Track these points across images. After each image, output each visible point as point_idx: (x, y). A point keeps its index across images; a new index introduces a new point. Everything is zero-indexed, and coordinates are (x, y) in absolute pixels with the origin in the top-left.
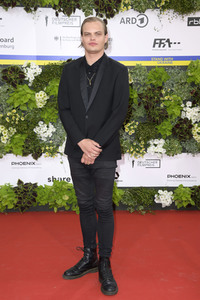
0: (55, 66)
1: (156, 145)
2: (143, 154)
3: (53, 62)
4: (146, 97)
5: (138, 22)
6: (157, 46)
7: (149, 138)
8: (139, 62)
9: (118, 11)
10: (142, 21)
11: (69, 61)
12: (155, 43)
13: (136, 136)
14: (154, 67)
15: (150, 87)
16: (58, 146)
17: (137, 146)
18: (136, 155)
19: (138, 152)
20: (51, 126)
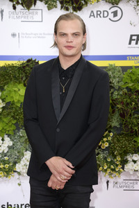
0: (12, 67)
1: (135, 162)
2: (119, 172)
3: (10, 62)
4: (122, 103)
5: (111, 16)
6: (133, 42)
7: (126, 153)
8: (112, 62)
9: (86, 3)
10: (115, 14)
11: (29, 61)
12: (131, 40)
13: (110, 150)
14: (131, 67)
15: (125, 90)
16: (15, 163)
17: (112, 163)
18: (110, 174)
19: (114, 170)
20: (7, 139)
